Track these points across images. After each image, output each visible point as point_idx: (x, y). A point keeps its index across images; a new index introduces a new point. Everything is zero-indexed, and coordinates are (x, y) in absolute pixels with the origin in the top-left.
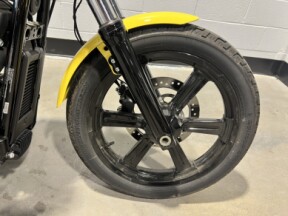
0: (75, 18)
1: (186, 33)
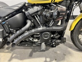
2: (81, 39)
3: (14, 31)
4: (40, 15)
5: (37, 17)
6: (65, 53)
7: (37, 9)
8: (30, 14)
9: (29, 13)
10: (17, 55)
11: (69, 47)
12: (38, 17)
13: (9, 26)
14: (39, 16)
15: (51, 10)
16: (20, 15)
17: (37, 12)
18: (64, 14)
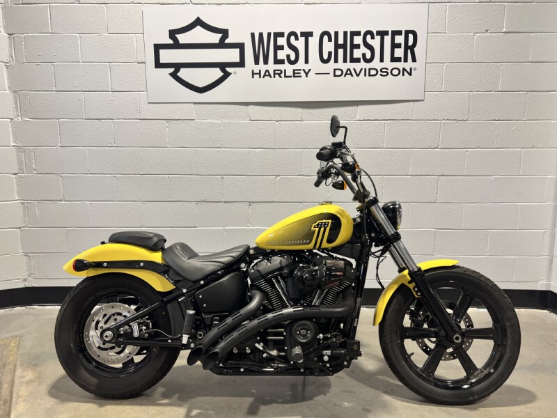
0: (377, 268)
1: (454, 270)
2: (413, 354)
3: (216, 320)
4: (286, 278)
5: (278, 282)
6: (369, 407)
7: (281, 261)
8: (263, 273)
9: (258, 271)
10: (205, 412)
11: (386, 392)
12: (282, 283)
13: (205, 305)
14: (283, 278)
15: (315, 265)
16: (236, 275)
17: (281, 269)
18: (341, 273)
